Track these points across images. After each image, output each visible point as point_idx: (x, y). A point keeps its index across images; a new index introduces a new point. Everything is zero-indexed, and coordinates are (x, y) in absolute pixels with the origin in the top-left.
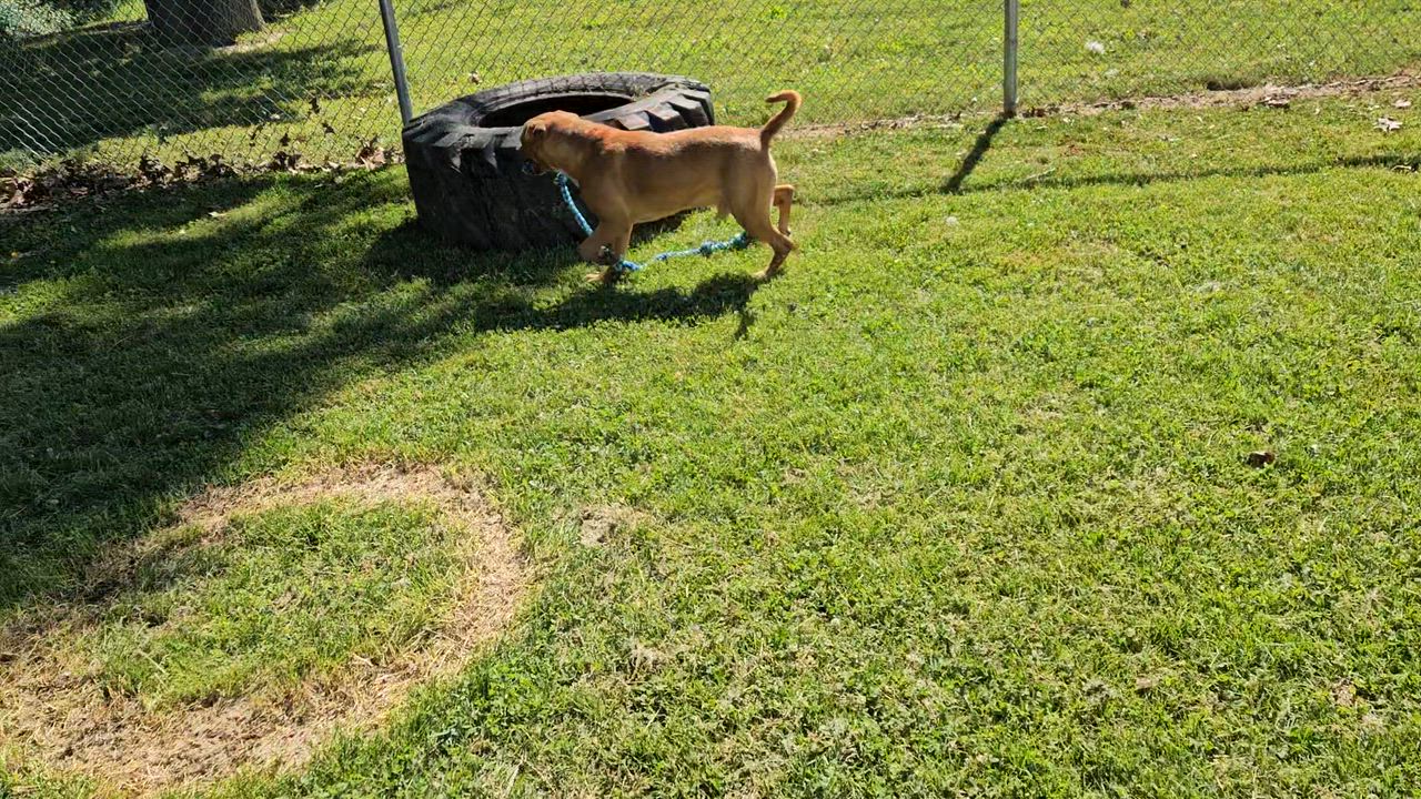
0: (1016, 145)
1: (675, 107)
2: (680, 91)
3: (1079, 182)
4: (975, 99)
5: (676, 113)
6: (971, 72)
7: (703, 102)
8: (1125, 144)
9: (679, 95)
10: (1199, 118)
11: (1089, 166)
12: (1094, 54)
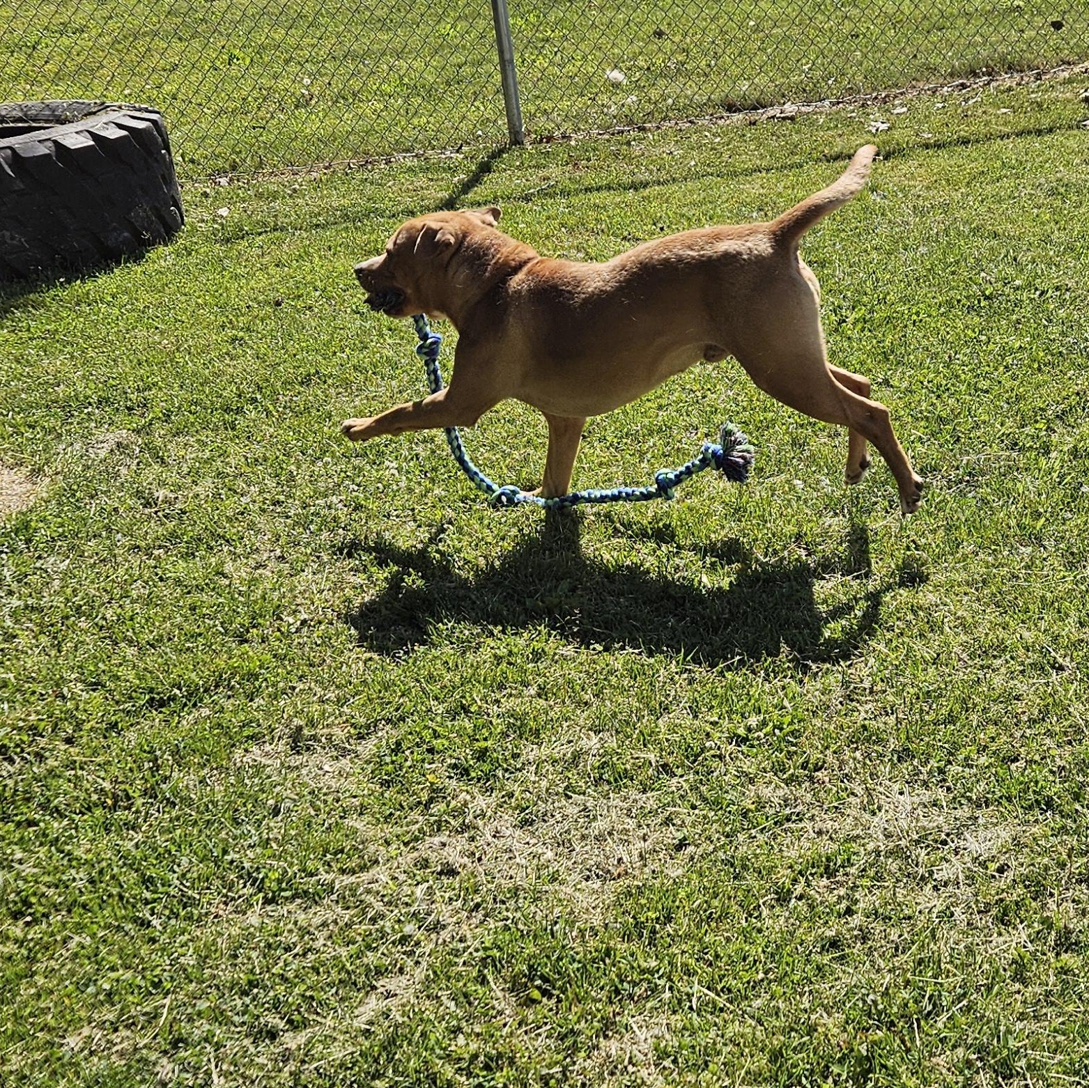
0: (518, 168)
1: (120, 126)
2: (124, 112)
3: (577, 192)
4: (480, 133)
5: (124, 133)
6: (478, 108)
7: (154, 122)
8: (629, 159)
9: (124, 115)
10: (707, 134)
11: (590, 179)
12: (616, 85)
